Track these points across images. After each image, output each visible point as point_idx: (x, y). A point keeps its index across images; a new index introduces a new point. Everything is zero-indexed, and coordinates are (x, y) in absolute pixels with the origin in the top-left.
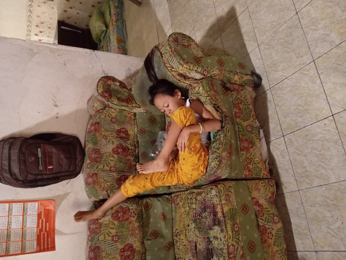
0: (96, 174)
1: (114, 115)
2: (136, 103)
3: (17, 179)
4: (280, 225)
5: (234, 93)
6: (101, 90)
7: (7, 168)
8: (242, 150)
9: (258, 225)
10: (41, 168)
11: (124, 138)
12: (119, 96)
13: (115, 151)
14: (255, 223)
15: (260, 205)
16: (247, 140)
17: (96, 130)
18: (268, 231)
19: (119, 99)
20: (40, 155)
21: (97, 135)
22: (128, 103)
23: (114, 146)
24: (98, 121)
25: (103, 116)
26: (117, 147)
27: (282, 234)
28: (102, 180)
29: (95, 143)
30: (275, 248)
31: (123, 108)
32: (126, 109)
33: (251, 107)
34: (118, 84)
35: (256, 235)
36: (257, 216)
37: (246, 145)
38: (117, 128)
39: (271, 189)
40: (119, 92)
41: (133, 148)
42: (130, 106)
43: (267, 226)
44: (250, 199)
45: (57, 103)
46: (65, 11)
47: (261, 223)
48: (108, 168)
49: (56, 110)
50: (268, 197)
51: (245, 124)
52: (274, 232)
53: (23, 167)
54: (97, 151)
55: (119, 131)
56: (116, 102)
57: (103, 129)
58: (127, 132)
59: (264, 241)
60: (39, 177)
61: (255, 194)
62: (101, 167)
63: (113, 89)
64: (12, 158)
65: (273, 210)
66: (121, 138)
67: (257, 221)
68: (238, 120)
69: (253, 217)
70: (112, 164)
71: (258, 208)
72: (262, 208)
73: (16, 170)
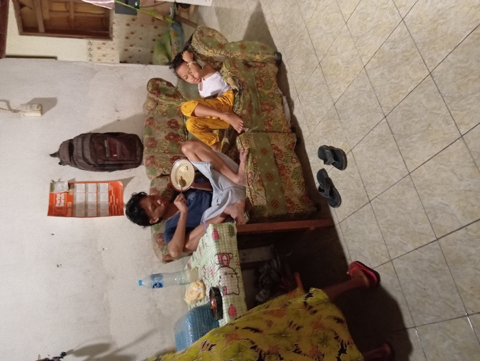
0: (153, 157)
1: (164, 110)
2: (182, 97)
3: (89, 164)
4: (298, 165)
5: (257, 69)
6: (150, 89)
7: (81, 156)
8: (263, 111)
9: (277, 164)
10: (108, 155)
11: (175, 127)
12: (168, 92)
13: (167, 138)
14: (274, 161)
15: (279, 150)
16: (268, 104)
17: (150, 123)
18: (286, 168)
19: (166, 95)
20: (106, 145)
21: (152, 127)
22: (175, 98)
23: (166, 134)
24: (152, 116)
25: (155, 112)
26: (169, 135)
27: (300, 171)
28: (157, 160)
29: (150, 134)
30: (293, 181)
31: (171, 103)
32: (175, 104)
33: (273, 79)
34: (165, 83)
35: (274, 170)
36: (275, 157)
37: (267, 107)
38: (168, 120)
39: (291, 140)
40: (167, 90)
41: (183, 135)
42: (177, 100)
43: (286, 165)
44: (269, 145)
45: (118, 110)
46: (126, 50)
47: (279, 162)
48: (163, 151)
49: (118, 114)
50: (287, 145)
51: (267, 92)
52: (292, 169)
53: (93, 154)
54: (152, 140)
55: (170, 122)
56: (164, 97)
57: (156, 122)
58: (177, 122)
59: (280, 174)
60: (106, 163)
61: (274, 142)
62: (156, 151)
63: (161, 88)
64: (85, 148)
65: (293, 154)
66: (172, 127)
67: (276, 161)
68: (259, 89)
69: (272, 157)
70: (166, 148)
71: (276, 152)
72: (282, 152)
73: (88, 156)
